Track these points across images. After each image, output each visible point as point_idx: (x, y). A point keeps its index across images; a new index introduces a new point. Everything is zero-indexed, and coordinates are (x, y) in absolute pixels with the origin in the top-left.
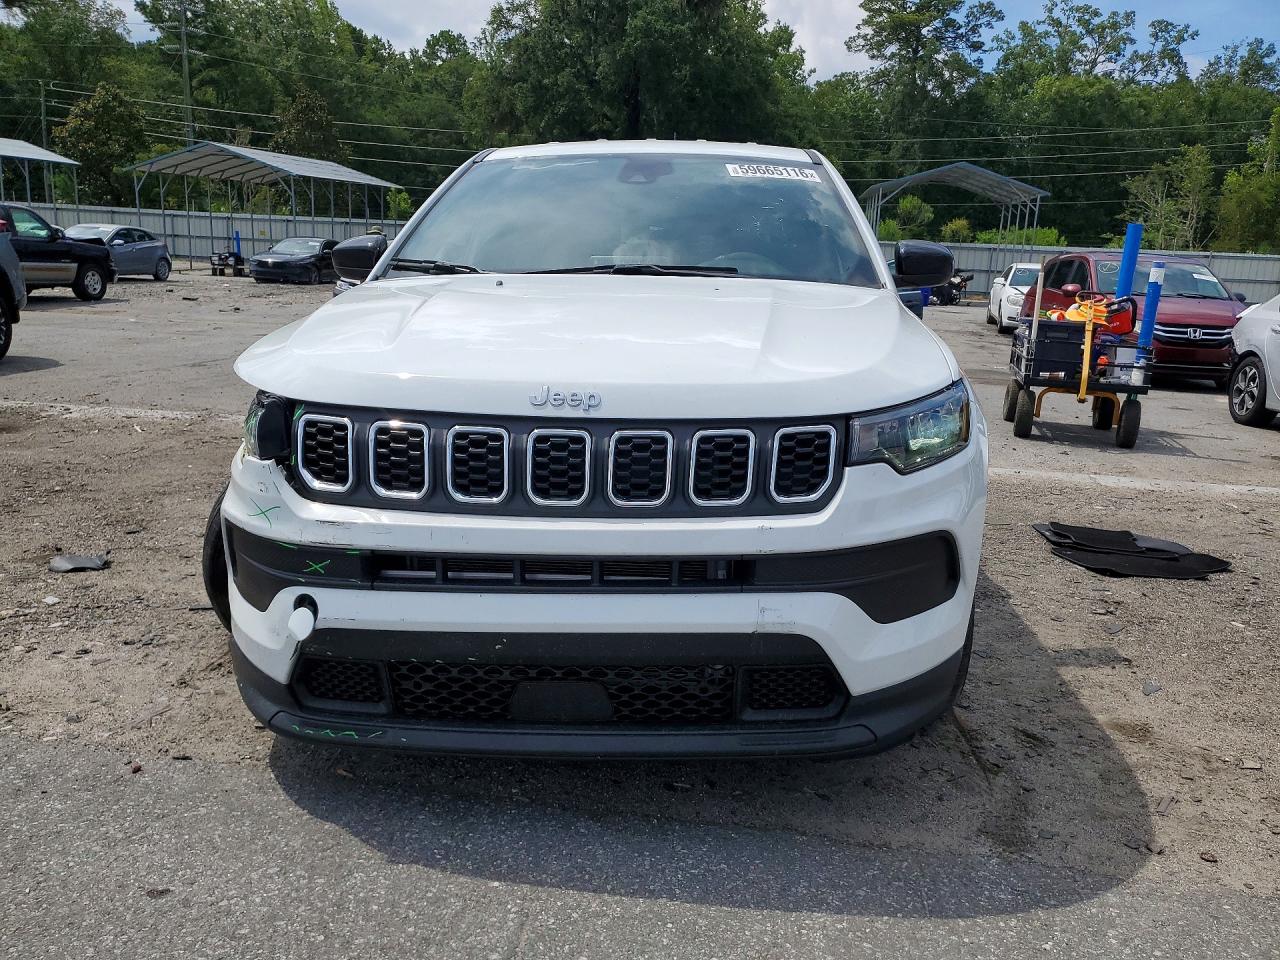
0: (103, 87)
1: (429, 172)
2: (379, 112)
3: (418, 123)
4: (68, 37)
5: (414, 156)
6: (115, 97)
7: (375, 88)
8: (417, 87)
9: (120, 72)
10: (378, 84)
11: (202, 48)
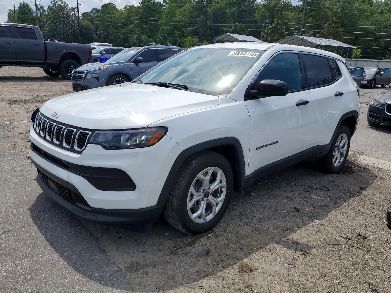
0: (276, 21)
1: (379, 41)
2: (365, 21)
3: (379, 25)
4: (275, 6)
5: (375, 36)
6: (279, 23)
7: (367, 13)
8: (382, 12)
9: (287, 15)
10: (368, 12)
11: (311, 6)
